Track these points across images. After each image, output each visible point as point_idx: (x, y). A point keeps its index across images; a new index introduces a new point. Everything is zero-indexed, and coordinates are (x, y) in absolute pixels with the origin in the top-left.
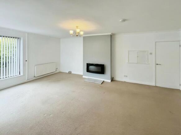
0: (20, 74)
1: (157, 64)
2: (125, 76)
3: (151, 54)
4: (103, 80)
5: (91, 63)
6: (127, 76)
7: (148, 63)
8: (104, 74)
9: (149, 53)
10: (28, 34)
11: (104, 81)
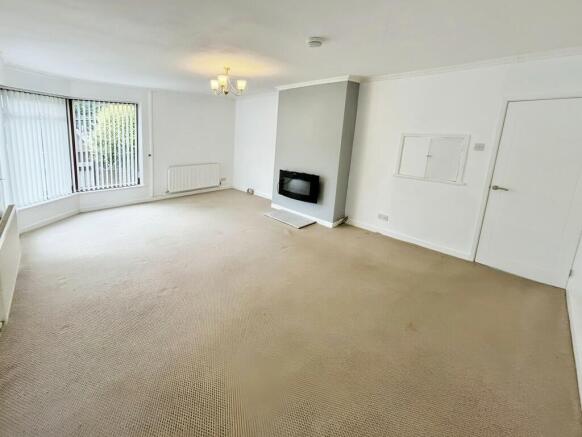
0: (139, 183)
1: (496, 188)
2: (380, 216)
3: (480, 147)
4: (314, 219)
5: (291, 170)
6: (386, 218)
7: (462, 180)
8: (315, 202)
9: (472, 146)
10: (152, 92)
11: (315, 223)
